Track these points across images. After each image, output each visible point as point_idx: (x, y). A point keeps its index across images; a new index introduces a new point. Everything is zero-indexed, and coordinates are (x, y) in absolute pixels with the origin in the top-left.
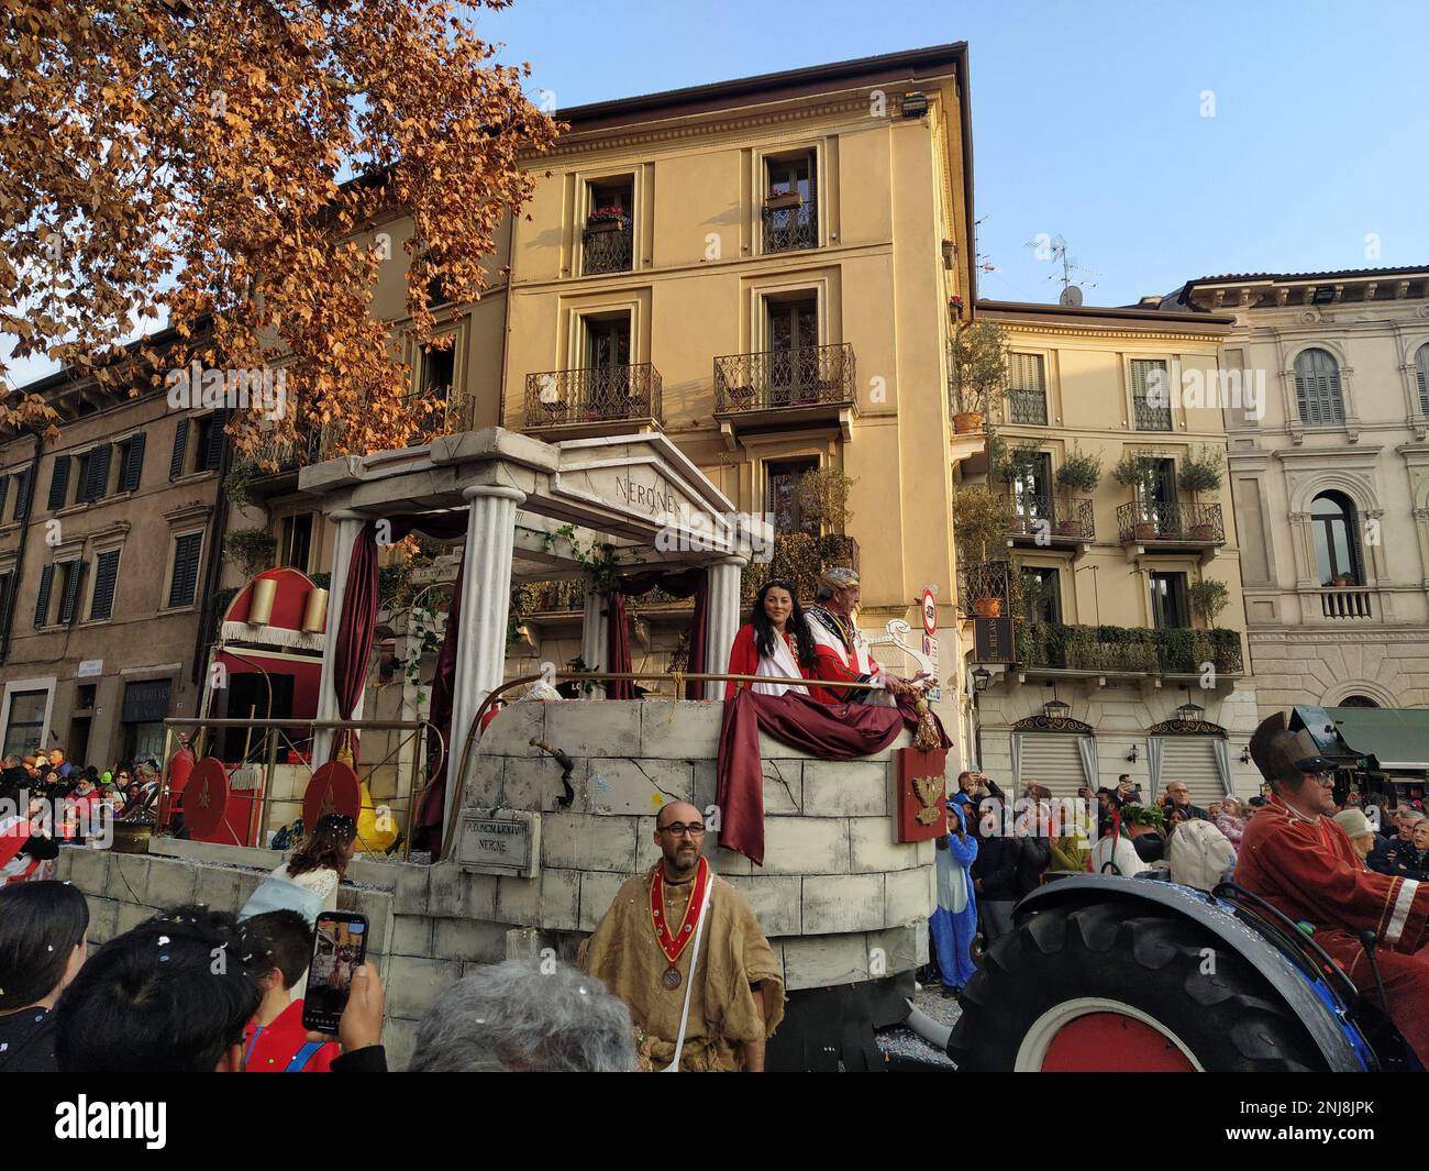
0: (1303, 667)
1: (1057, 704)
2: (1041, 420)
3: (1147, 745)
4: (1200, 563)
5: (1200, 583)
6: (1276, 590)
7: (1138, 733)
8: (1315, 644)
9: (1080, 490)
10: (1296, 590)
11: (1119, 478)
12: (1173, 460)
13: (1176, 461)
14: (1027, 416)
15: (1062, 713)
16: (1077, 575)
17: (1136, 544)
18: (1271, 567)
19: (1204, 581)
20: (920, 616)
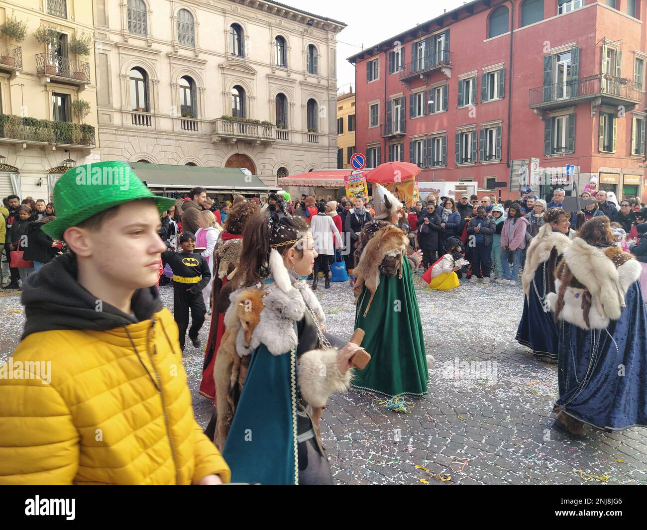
0: (122, 146)
3: (47, 178)
4: (78, 91)
5: (77, 101)
6: (113, 109)
7: (43, 172)
8: (128, 136)
9: (14, 40)
10: (121, 110)
11: (37, 38)
12: (67, 35)
13: (69, 36)
15: (2, 161)
16: (12, 88)
17: (46, 76)
18: (111, 98)
19: (79, 100)
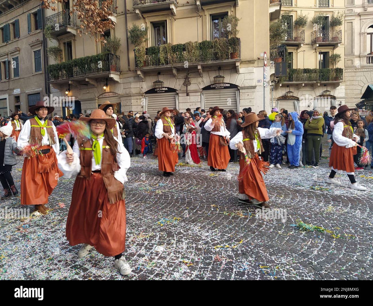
0: (359, 79)
1: (290, 92)
2: (290, 4)
3: (314, 102)
4: (333, 49)
6: (354, 56)
8: (363, 72)
9: (301, 27)
10: (360, 56)
11: (313, 22)
13: (330, 17)
14: (286, 3)
15: (291, 94)
16: (298, 54)
18: (353, 50)
19: (334, 54)
20: (259, 63)
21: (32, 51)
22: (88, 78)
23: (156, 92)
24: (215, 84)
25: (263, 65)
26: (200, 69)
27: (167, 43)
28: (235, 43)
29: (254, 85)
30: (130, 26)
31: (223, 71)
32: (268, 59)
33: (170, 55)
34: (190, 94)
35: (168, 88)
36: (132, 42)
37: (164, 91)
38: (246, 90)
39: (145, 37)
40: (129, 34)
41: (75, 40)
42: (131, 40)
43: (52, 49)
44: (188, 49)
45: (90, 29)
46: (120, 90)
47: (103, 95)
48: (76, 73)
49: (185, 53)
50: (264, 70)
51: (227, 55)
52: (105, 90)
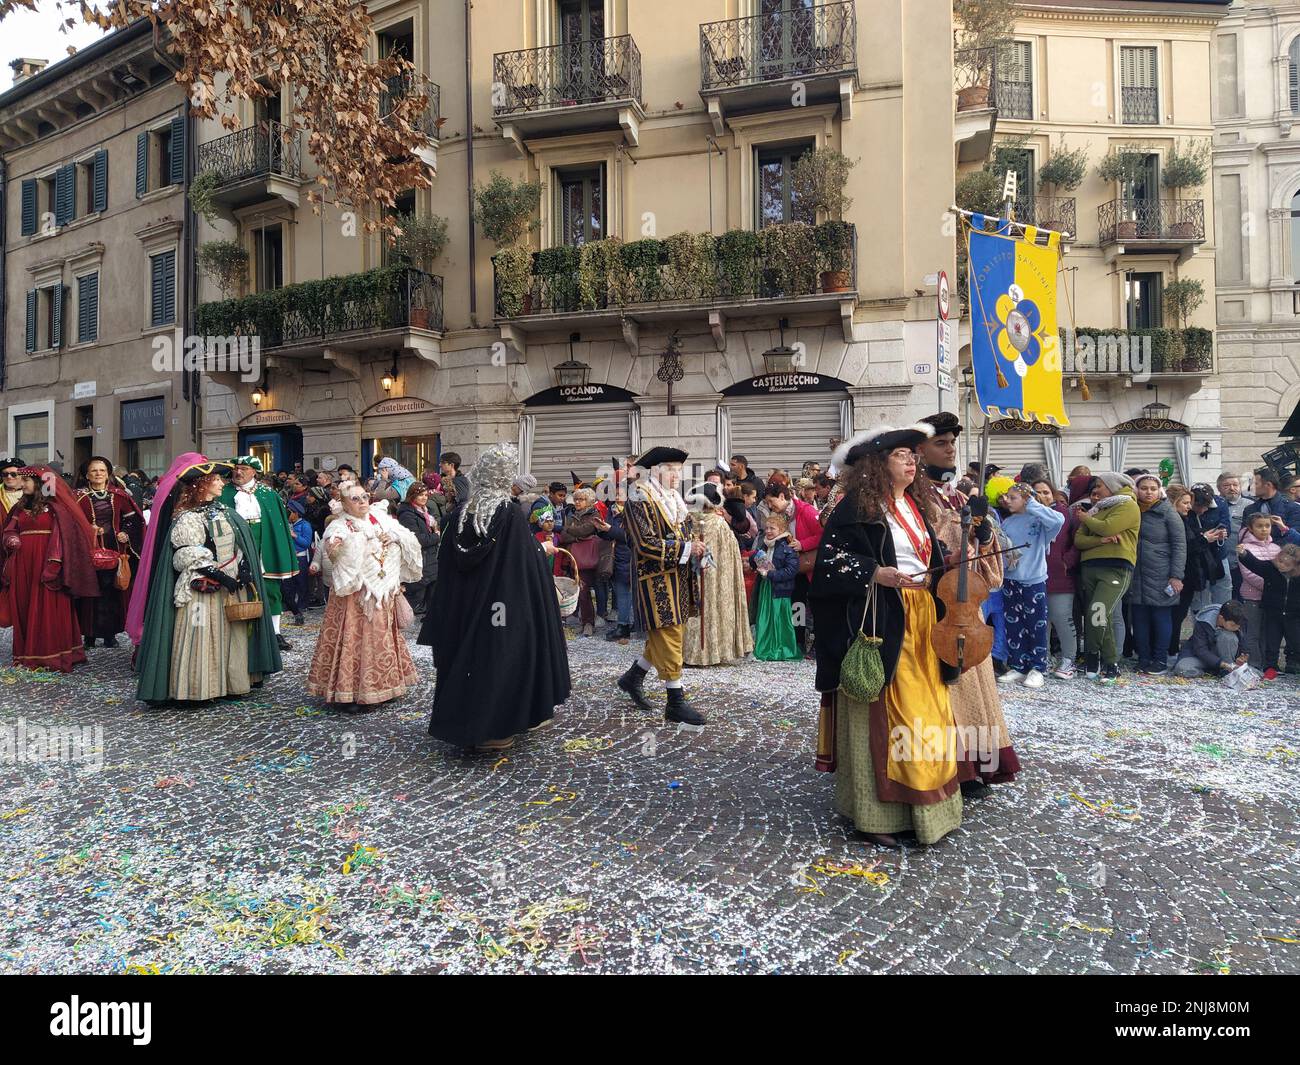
0: (1267, 365)
2: (1025, 114)
3: (1111, 443)
4: (1177, 263)
5: (1176, 282)
6: (1248, 288)
7: (1103, 432)
8: (1283, 342)
9: (1062, 189)
10: (1268, 288)
11: (1103, 175)
12: (1157, 155)
13: (1161, 157)
14: (1011, 110)
17: (1117, 244)
18: (1245, 265)
19: (1180, 280)
20: (921, 308)
21: (147, 255)
22: (332, 349)
23: (563, 401)
24: (768, 376)
25: (936, 316)
26: (716, 325)
27: (605, 237)
28: (838, 239)
29: (903, 381)
30: (483, 180)
31: (795, 332)
32: (952, 296)
33: (616, 277)
34: (681, 409)
35: (604, 386)
36: (488, 232)
37: (590, 399)
38: (877, 400)
39: (533, 216)
40: (477, 206)
41: (292, 222)
42: (484, 225)
43: (214, 250)
44: (677, 257)
45: (349, 191)
46: (440, 391)
47: (381, 409)
48: (293, 333)
49: (666, 272)
50: (940, 332)
51: (810, 280)
52: (387, 390)
